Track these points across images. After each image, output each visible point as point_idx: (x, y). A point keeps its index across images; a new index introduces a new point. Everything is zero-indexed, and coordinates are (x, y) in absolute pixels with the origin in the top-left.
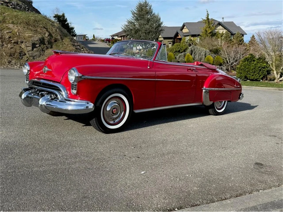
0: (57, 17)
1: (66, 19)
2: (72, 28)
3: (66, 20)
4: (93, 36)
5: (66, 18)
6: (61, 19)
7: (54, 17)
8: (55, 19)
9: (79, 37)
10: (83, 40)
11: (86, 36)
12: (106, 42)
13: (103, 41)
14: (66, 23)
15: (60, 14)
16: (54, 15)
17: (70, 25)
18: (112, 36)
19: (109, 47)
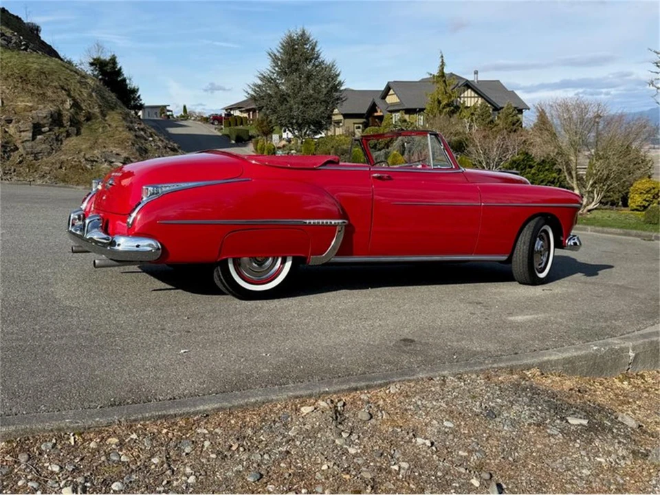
0: (98, 64)
1: (120, 69)
2: (134, 91)
3: (119, 72)
4: (182, 108)
5: (118, 67)
6: (108, 69)
7: (92, 64)
8: (92, 68)
9: (149, 110)
10: (160, 119)
11: (168, 108)
12: (213, 124)
13: (206, 120)
14: (119, 79)
15: (106, 57)
16: (91, 61)
17: (128, 81)
18: (226, 110)
19: (220, 134)
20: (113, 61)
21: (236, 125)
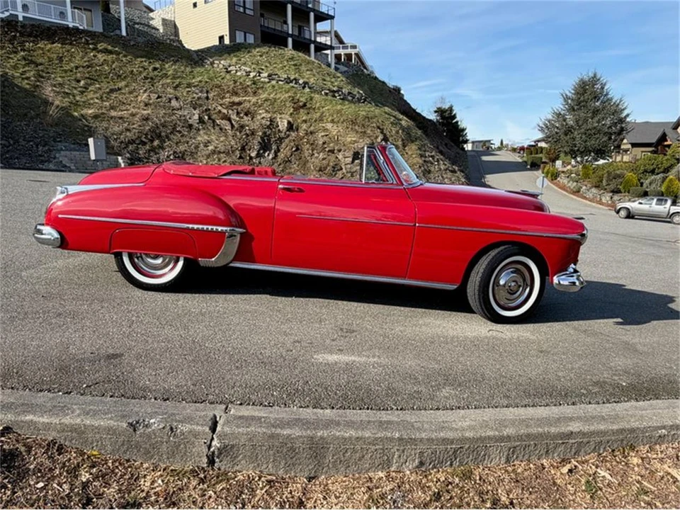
0: (440, 111)
1: (455, 115)
2: (463, 130)
3: (454, 117)
4: (500, 141)
5: (454, 113)
6: (446, 114)
7: (436, 112)
8: (436, 114)
9: (477, 143)
10: (481, 149)
11: (492, 142)
12: (519, 153)
13: (514, 150)
14: (454, 121)
15: (446, 106)
16: (436, 109)
17: (459, 123)
18: (535, 142)
19: (520, 160)
20: (451, 109)
21: (537, 153)
